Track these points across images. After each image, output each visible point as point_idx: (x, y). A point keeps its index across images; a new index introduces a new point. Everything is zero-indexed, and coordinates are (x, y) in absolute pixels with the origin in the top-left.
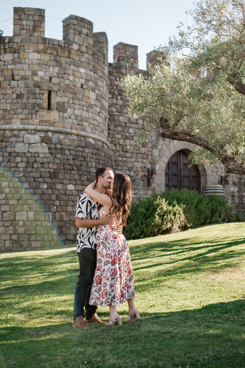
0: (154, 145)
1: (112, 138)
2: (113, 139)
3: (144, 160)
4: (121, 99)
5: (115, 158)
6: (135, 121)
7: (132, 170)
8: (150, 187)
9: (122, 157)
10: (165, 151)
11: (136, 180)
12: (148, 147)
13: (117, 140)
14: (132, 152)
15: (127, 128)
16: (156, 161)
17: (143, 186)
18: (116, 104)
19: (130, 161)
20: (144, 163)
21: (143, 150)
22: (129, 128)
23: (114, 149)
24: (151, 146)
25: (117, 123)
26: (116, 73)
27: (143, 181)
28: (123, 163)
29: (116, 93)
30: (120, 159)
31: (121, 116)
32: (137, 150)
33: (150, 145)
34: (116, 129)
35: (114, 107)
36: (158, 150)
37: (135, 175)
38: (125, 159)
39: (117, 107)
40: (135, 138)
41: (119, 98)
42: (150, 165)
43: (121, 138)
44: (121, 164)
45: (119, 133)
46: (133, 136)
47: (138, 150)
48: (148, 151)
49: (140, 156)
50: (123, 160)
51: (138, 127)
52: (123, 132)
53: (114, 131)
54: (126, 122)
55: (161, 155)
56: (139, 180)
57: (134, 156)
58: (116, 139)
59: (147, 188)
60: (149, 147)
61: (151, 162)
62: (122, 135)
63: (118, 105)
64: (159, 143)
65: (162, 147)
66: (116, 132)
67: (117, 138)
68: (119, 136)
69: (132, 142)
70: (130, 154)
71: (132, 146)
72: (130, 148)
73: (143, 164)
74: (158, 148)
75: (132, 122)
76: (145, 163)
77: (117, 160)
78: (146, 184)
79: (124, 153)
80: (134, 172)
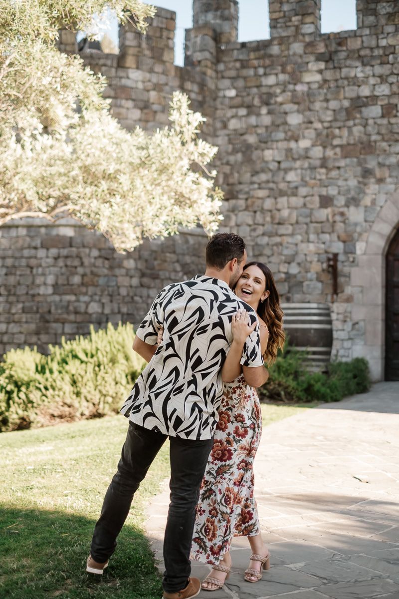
0: (354, 199)
1: (247, 199)
2: (249, 201)
3: (326, 237)
4: (270, 113)
5: (253, 240)
6: (302, 153)
7: (293, 261)
8: (340, 295)
9: (270, 236)
10: (384, 209)
11: (305, 284)
12: (336, 206)
13: (258, 202)
14: (293, 220)
15: (282, 173)
16: (356, 235)
17: (322, 293)
18: (257, 126)
19: (288, 243)
20: (324, 243)
21: (324, 214)
22: (286, 170)
23: (251, 222)
24: (343, 203)
25: (259, 166)
26: (256, 59)
27: (322, 282)
28: (272, 250)
29: (257, 102)
30: (265, 240)
31: (268, 149)
32: (307, 216)
33: (341, 201)
34: (255, 179)
35: (251, 134)
36: (361, 210)
37: (300, 272)
38: (278, 239)
39: (259, 131)
40: (303, 191)
41: (264, 111)
42: (341, 245)
43: (269, 197)
44: (267, 251)
45: (263, 185)
46: (296, 188)
47: (310, 216)
48: (334, 215)
49: (315, 228)
50: (273, 242)
51: (310, 164)
52: (273, 182)
53: (252, 183)
54: (278, 159)
55: (368, 219)
56: (311, 280)
57: (298, 231)
58: (254, 200)
59: (332, 298)
60: (339, 205)
61: (342, 239)
62: (271, 189)
63: (262, 126)
64: (367, 191)
65: (374, 202)
66: (256, 186)
67: (258, 198)
68: (261, 193)
69: (295, 201)
70: (290, 228)
71: (296, 208)
72: (290, 214)
73: (323, 246)
74: (362, 203)
75: (296, 156)
76: (327, 243)
77: (257, 244)
78: (330, 290)
79: (276, 226)
80: (299, 264)
